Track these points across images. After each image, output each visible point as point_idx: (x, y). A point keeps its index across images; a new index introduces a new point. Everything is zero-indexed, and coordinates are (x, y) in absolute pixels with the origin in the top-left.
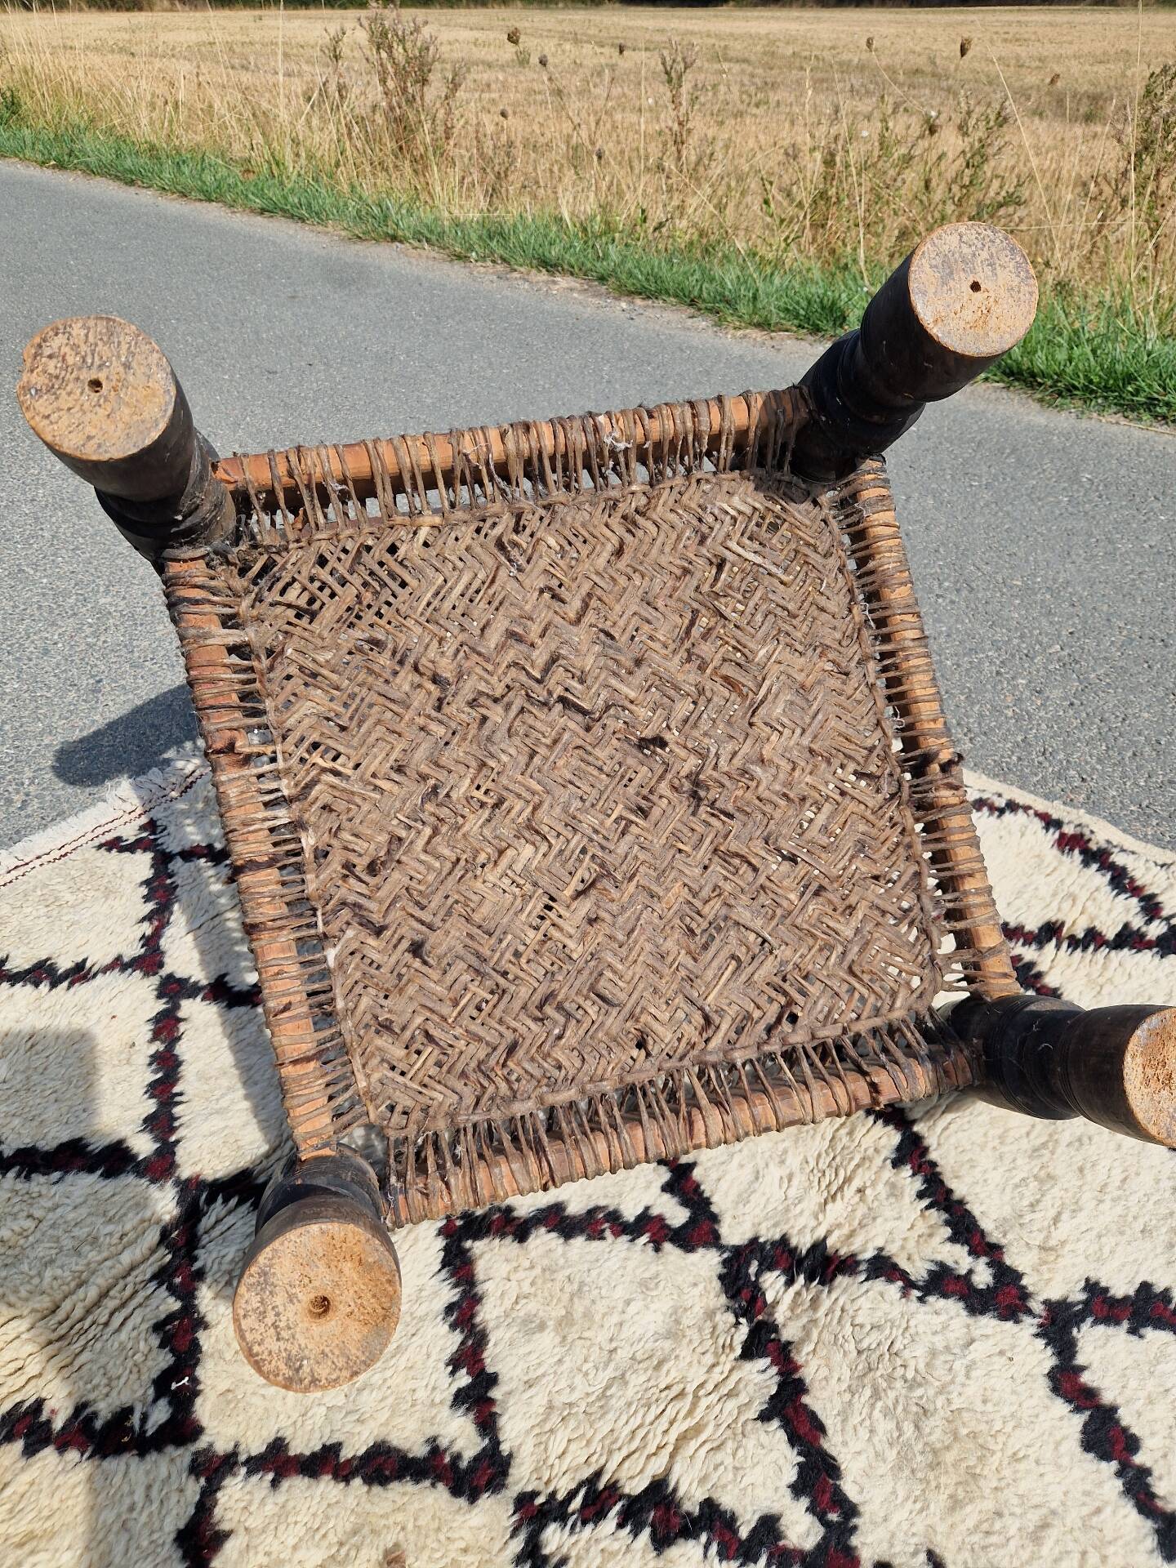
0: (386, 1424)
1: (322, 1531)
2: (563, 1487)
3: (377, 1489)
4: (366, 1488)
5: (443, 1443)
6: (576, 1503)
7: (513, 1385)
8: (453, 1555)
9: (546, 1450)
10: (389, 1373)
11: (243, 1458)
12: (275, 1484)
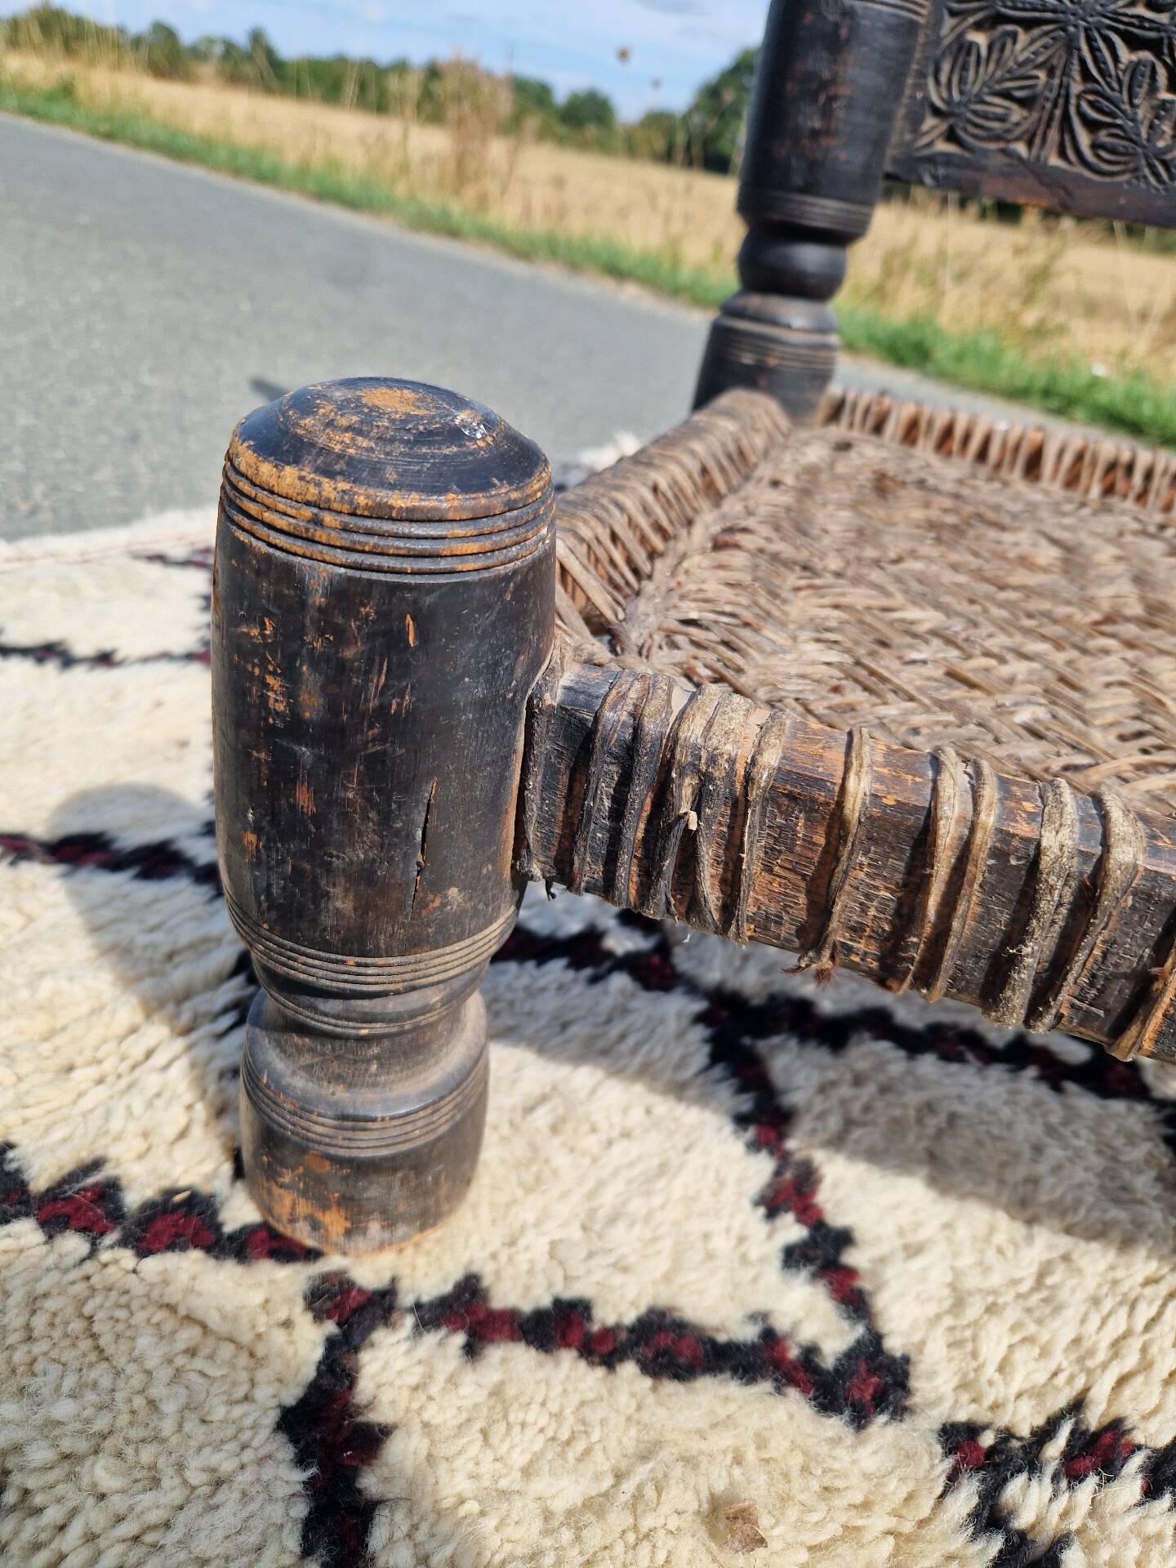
0: (667, 1278)
1: (580, 1446)
2: (1025, 1419)
3: (670, 1387)
4: (647, 1382)
5: (781, 1324)
6: (1055, 1449)
7: (884, 1249)
8: (843, 1517)
9: (975, 1355)
10: (656, 1201)
11: (406, 1299)
12: (471, 1351)
